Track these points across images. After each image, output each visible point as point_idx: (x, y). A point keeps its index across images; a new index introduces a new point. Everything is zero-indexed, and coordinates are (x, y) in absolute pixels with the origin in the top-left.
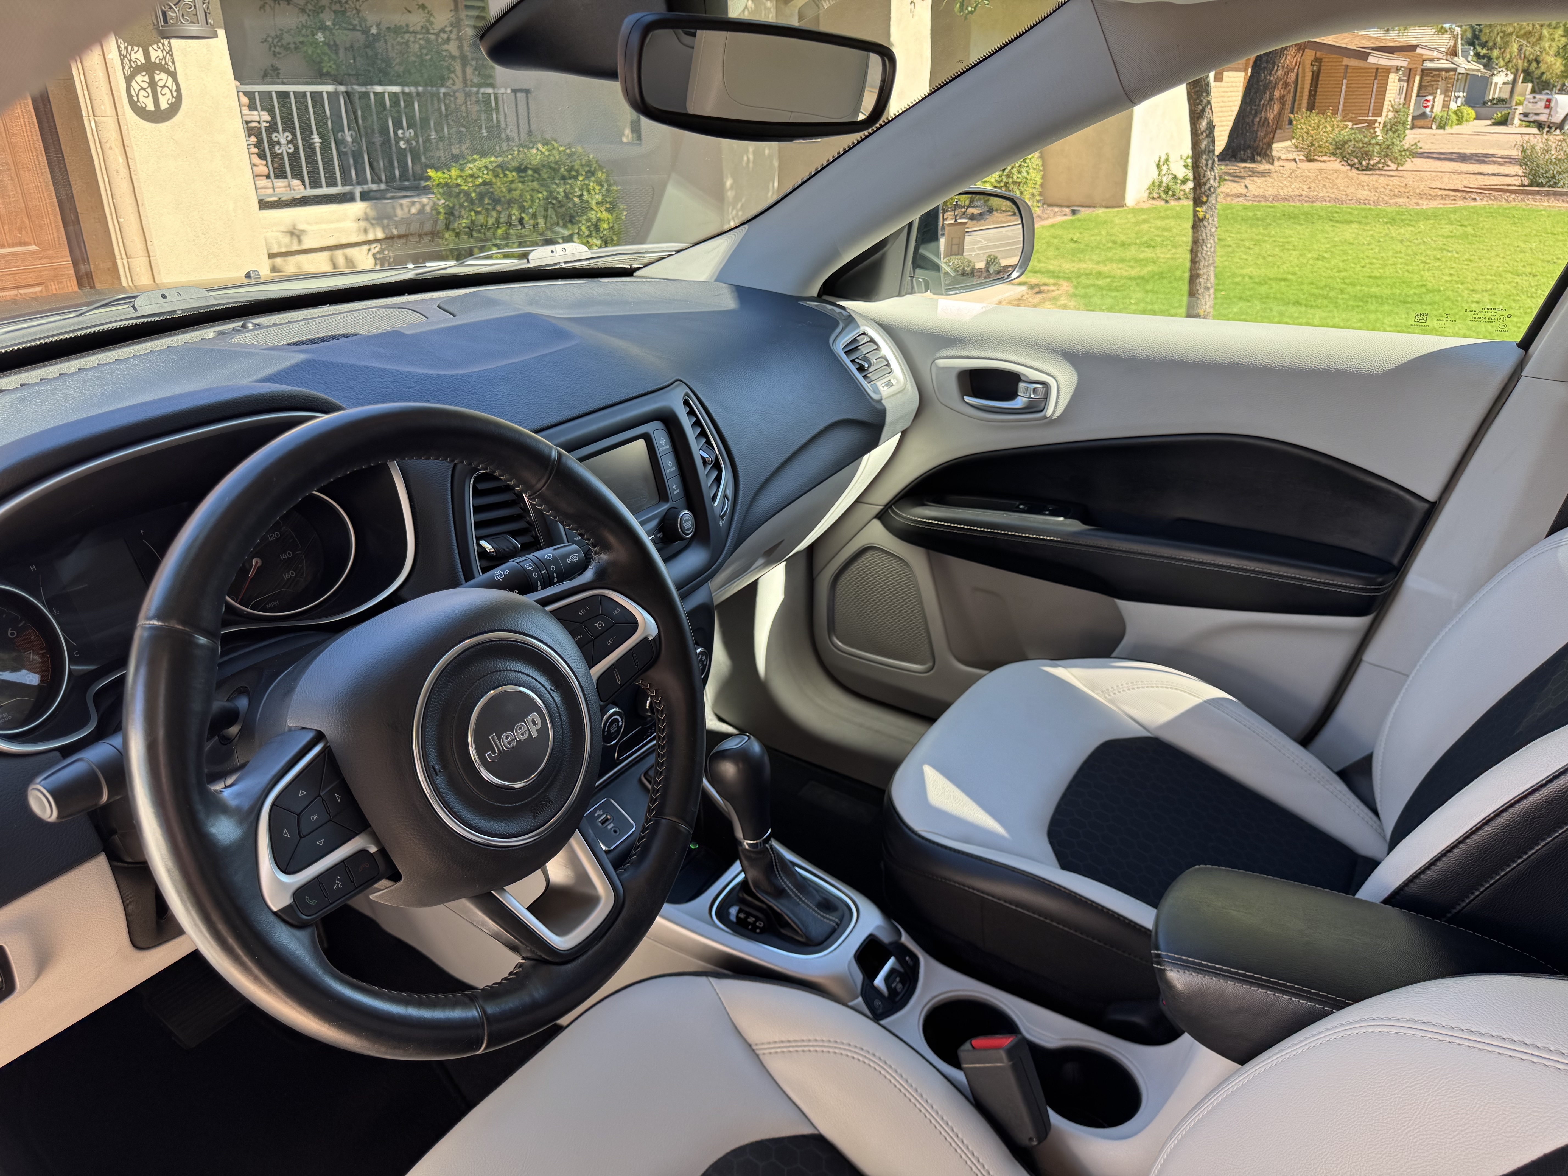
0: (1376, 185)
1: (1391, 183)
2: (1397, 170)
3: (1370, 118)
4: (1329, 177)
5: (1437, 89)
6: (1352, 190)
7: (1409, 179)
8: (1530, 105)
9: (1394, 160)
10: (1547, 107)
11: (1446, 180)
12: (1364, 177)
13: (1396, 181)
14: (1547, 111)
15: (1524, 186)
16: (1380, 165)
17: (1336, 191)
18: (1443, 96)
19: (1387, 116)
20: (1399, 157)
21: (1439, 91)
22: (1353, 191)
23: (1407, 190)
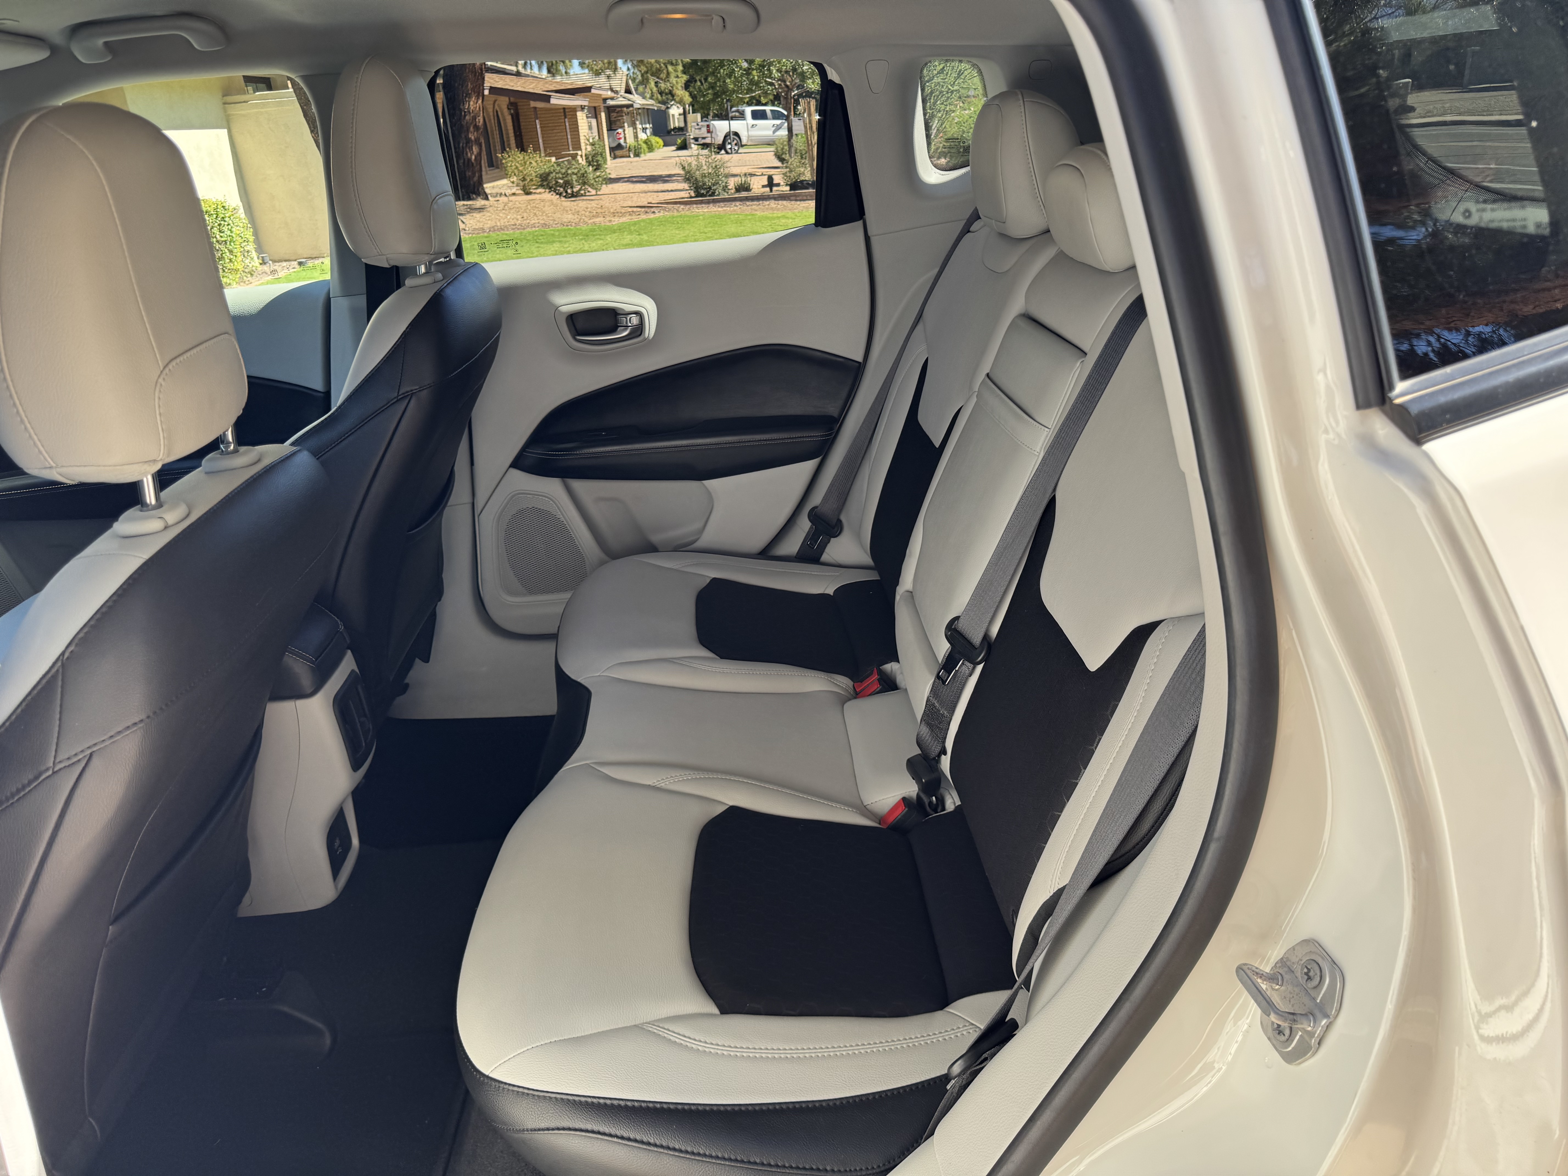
0: (578, 209)
1: (589, 206)
2: (596, 195)
3: (572, 152)
4: (537, 206)
5: (624, 123)
6: (558, 215)
7: (606, 202)
8: (697, 131)
9: (592, 186)
10: (709, 131)
11: (635, 199)
12: (567, 203)
13: (594, 204)
14: (709, 135)
15: (691, 197)
16: (582, 192)
17: (545, 217)
18: (631, 129)
19: (586, 149)
20: (595, 184)
21: (626, 124)
22: (560, 216)
23: (603, 211)
